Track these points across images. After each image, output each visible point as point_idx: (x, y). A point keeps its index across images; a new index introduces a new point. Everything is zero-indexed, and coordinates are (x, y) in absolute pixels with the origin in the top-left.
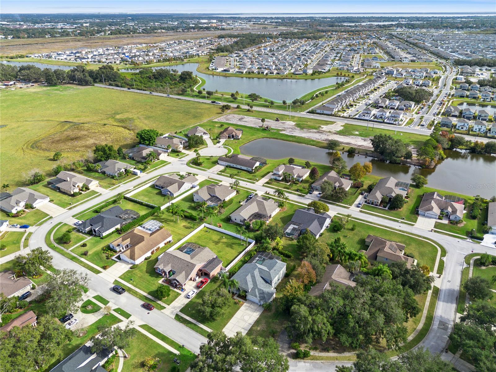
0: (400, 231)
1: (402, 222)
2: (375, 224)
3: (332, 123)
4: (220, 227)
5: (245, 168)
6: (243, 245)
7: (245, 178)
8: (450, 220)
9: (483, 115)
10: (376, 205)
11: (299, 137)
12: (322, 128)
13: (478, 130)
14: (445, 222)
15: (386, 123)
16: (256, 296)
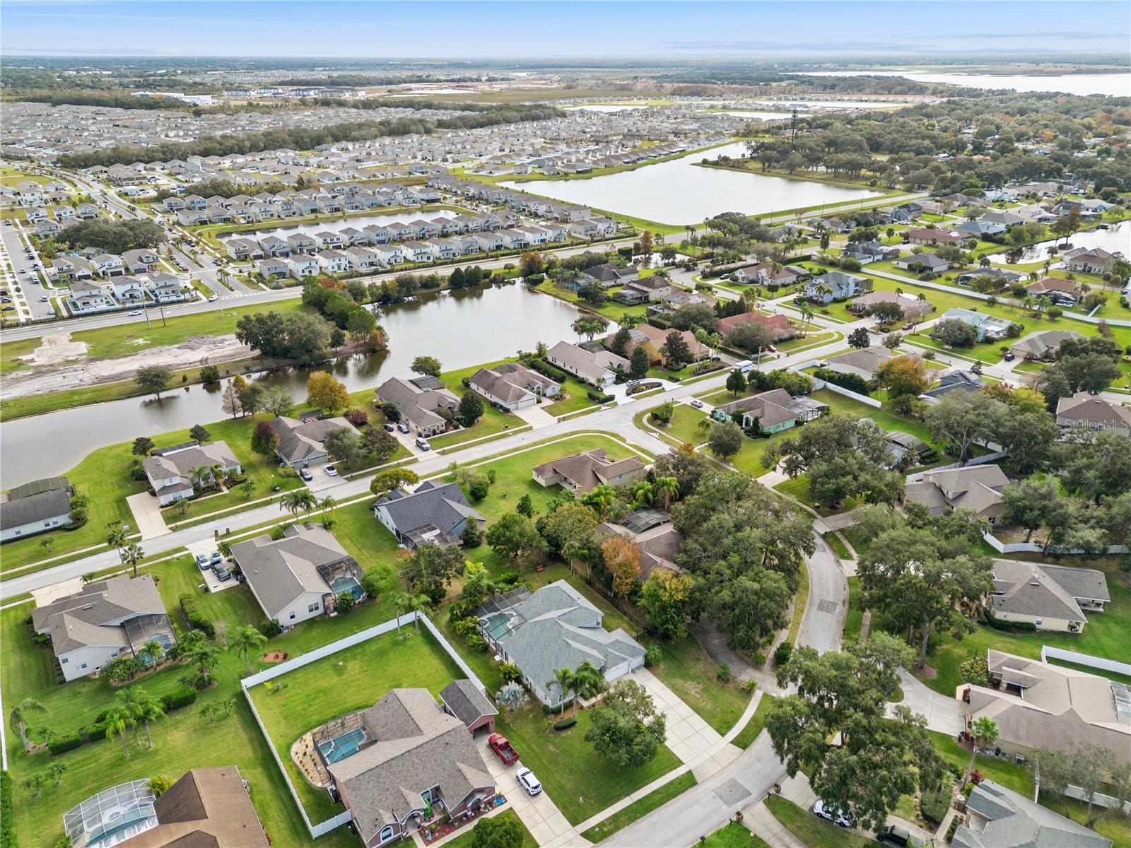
0: (536, 444)
1: (515, 433)
2: (494, 456)
3: (37, 342)
4: (285, 657)
5: (39, 526)
6: (405, 639)
7: (86, 546)
8: (551, 398)
9: (305, 243)
10: (442, 432)
11: (15, 400)
12: (32, 360)
13: (336, 268)
14: (547, 402)
15: (164, 304)
16: (624, 659)
